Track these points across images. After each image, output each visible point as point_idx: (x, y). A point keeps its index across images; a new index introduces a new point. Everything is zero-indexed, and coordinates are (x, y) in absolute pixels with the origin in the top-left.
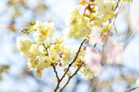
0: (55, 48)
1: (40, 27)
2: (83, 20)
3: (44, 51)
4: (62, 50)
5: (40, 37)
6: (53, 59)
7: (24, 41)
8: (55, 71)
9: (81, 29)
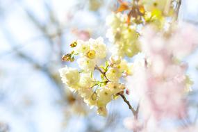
0: (114, 72)
1: (84, 48)
2: (130, 31)
3: (102, 78)
4: (125, 71)
5: (88, 62)
6: (115, 87)
7: (68, 72)
8: (125, 100)
9: (130, 44)
